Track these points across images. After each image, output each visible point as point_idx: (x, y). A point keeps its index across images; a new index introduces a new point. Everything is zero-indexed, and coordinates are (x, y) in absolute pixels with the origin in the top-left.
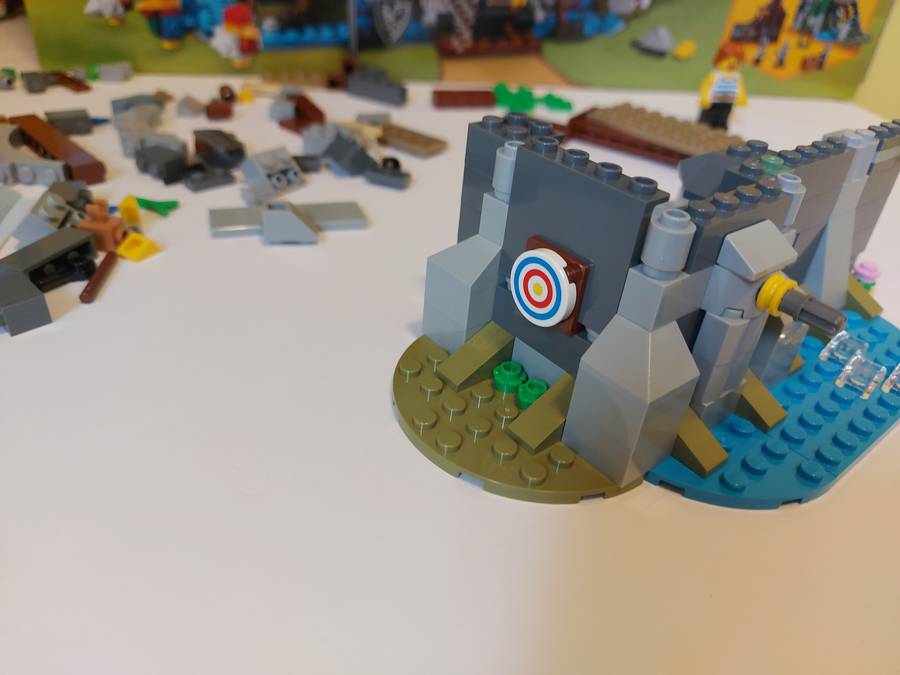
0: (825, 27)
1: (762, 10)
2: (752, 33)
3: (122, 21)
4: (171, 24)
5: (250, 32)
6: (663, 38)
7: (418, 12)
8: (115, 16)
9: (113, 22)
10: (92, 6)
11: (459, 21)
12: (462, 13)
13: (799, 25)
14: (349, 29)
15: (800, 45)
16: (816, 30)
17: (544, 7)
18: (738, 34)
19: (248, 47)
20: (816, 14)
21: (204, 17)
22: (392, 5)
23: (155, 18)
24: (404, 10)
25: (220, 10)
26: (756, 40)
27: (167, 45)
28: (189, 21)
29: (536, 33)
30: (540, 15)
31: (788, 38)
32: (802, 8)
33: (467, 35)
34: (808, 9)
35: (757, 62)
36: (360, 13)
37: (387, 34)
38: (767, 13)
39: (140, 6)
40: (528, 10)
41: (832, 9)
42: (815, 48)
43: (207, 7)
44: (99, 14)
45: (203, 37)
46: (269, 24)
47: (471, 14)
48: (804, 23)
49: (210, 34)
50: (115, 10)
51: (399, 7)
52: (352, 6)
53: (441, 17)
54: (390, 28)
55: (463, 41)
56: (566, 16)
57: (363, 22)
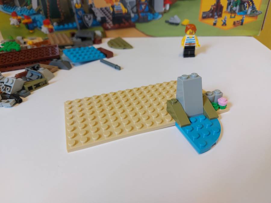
0: (240, 10)
1: (212, 6)
2: (211, 15)
3: (19, 26)
4: (31, 26)
5: (51, 26)
6: (177, 19)
7: (95, 17)
8: (18, 25)
9: (17, 26)
10: (12, 23)
11: (107, 19)
12: (108, 16)
13: (229, 10)
14: (77, 24)
15: (231, 17)
16: (237, 11)
17: (133, 12)
18: (204, 15)
19: (51, 31)
20: (236, 6)
21: (38, 23)
22: (87, 16)
23: (26, 24)
24: (91, 17)
25: (42, 21)
26: (213, 17)
27: (31, 31)
28: (35, 25)
29: (133, 20)
30: (132, 15)
31: (226, 15)
32: (229, 4)
33: (111, 23)
34: (231, 4)
35: (215, 24)
36: (78, 19)
37: (88, 25)
38: (215, 7)
39: (23, 21)
40: (128, 14)
41: (242, 3)
42: (238, 18)
43: (38, 21)
44: (14, 25)
45: (39, 29)
46: (55, 24)
47: (111, 16)
48: (231, 9)
49: (41, 28)
50: (17, 23)
51: (89, 16)
52: (76, 17)
53: (102, 18)
54: (88, 23)
55: (110, 25)
56: (141, 15)
57: (80, 21)
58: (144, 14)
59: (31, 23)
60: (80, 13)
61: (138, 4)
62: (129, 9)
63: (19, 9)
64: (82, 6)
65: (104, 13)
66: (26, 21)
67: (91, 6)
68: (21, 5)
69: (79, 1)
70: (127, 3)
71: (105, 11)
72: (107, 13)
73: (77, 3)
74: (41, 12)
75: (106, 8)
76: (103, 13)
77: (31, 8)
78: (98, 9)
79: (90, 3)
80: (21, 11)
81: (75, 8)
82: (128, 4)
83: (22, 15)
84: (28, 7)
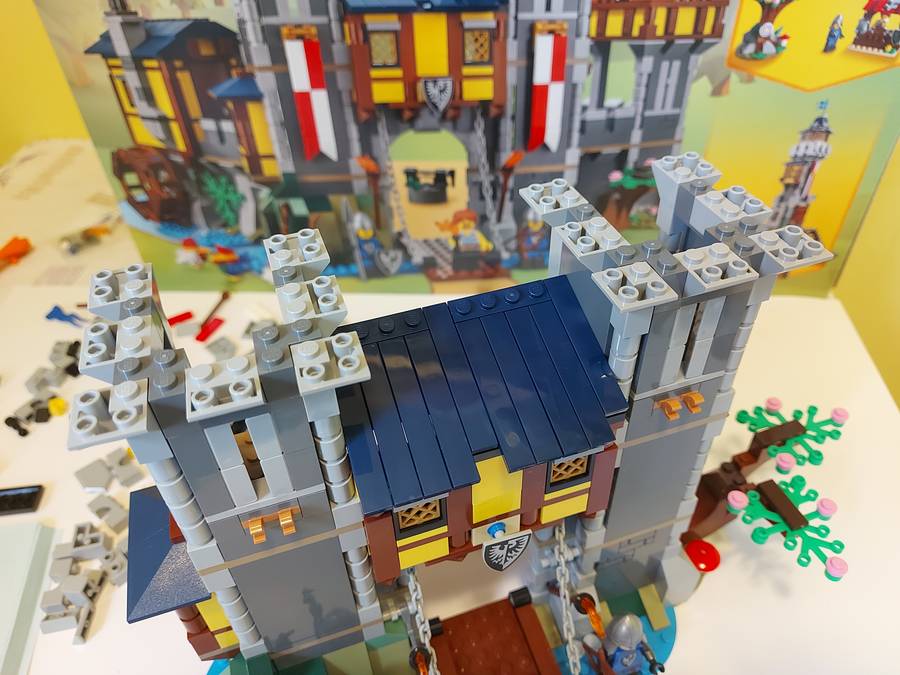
4: (233, 267)
7: (408, 257)
8: (198, 265)
9: (196, 268)
10: (182, 259)
11: (439, 261)
12: (441, 256)
17: (507, 249)
21: (255, 264)
22: (387, 254)
23: (221, 264)
24: (396, 255)
27: (233, 278)
29: (503, 266)
30: (505, 255)
33: (449, 269)
36: (363, 258)
37: (387, 269)
39: (212, 258)
40: (495, 252)
43: (257, 259)
44: (186, 264)
45: (257, 274)
47: (449, 257)
49: (260, 273)
50: (196, 261)
51: (392, 253)
52: (357, 254)
53: (425, 259)
54: (388, 266)
55: (445, 272)
56: (527, 255)
57: (368, 262)
58: (536, 254)
59: (235, 262)
60: (369, 248)
62: (499, 242)
63: (203, 232)
64: (375, 235)
65: (433, 249)
66: (222, 257)
67: (400, 234)
68: (209, 224)
69: (368, 224)
70: (493, 233)
71: (436, 245)
72: (440, 249)
73: (363, 228)
75: (438, 241)
76: (428, 249)
77: (238, 233)
78: (417, 241)
79: (397, 227)
80: (209, 237)
81: (358, 236)
82: (496, 234)
83: (212, 246)
84: (229, 231)
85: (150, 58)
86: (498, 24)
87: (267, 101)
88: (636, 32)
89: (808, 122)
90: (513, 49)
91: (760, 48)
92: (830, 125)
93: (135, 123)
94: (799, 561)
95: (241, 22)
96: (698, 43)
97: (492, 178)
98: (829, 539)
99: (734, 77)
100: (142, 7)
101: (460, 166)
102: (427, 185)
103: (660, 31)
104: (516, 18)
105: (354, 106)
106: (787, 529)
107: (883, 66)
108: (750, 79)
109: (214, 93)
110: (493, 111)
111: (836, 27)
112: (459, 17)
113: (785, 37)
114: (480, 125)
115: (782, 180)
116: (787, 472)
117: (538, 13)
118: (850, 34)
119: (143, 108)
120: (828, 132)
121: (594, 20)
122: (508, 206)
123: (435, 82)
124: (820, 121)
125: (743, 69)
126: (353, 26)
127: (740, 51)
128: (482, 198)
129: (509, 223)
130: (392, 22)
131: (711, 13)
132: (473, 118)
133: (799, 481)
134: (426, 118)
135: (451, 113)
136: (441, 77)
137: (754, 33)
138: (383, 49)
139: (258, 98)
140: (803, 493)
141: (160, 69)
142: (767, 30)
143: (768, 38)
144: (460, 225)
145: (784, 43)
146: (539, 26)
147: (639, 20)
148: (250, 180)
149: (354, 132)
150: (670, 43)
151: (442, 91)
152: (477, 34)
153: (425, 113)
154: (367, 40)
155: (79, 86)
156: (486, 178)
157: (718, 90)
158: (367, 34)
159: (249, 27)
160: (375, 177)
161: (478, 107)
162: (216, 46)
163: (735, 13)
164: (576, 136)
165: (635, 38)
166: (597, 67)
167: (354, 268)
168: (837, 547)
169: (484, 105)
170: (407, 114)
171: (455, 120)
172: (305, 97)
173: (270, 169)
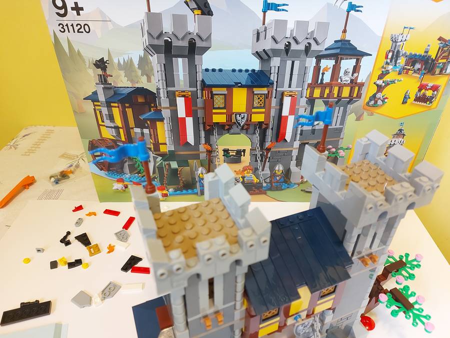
3: (124, 191)
5: (164, 192)
8: (122, 190)
10: (115, 187)
17: (265, 182)
19: (165, 195)
29: (264, 189)
30: (265, 185)
40: (260, 183)
44: (117, 189)
46: (171, 190)
50: (122, 188)
57: (202, 188)
58: (278, 184)
61: (273, 175)
62: (262, 179)
63: (128, 176)
68: (131, 172)
70: (259, 175)
73: (202, 173)
74: (156, 180)
80: (130, 178)
81: (199, 177)
82: (261, 176)
83: (131, 181)
84: (140, 175)
85: (115, 103)
86: (269, 92)
87: (165, 121)
88: (325, 96)
89: (396, 131)
90: (274, 102)
91: (376, 102)
92: (404, 132)
93: (103, 129)
94: (413, 324)
95: (158, 89)
96: (351, 100)
97: (261, 153)
98: (424, 314)
99: (365, 114)
100: (114, 82)
101: (248, 148)
102: (232, 155)
103: (336, 96)
104: (276, 90)
105: (204, 124)
106: (405, 310)
107: (425, 109)
108: (372, 114)
109: (142, 117)
110: (264, 126)
111: (407, 94)
112: (253, 89)
113: (386, 98)
114: (258, 131)
115: (385, 154)
116: (401, 284)
117: (286, 88)
118: (413, 97)
119: (107, 122)
120: (404, 135)
121: (309, 91)
122: (267, 164)
123: (240, 114)
124: (401, 130)
125: (369, 110)
126: (207, 92)
127: (368, 103)
128: (256, 161)
129: (267, 171)
130: (224, 91)
131: (357, 89)
132: (255, 129)
133: (407, 288)
134: (235, 129)
135: (246, 127)
136: (243, 113)
137: (374, 96)
138: (219, 101)
139: (162, 120)
140: (409, 293)
141: (118, 107)
142: (378, 96)
143: (380, 99)
144: (246, 172)
145: (386, 100)
146: (286, 93)
147: (327, 91)
148: (153, 153)
149: (203, 134)
150: (339, 100)
151: (242, 118)
152: (259, 96)
153: (234, 127)
154: (212, 98)
155: (78, 113)
156: (258, 153)
157: (358, 119)
158: (213, 95)
159: (161, 91)
160: (209, 152)
161: (257, 124)
162: (146, 98)
163: (366, 89)
164: (298, 136)
165: (325, 98)
166: (309, 109)
167: (195, 191)
168: (428, 317)
169: (260, 123)
170: (227, 127)
171: (247, 129)
172: (183, 120)
173: (163, 149)
